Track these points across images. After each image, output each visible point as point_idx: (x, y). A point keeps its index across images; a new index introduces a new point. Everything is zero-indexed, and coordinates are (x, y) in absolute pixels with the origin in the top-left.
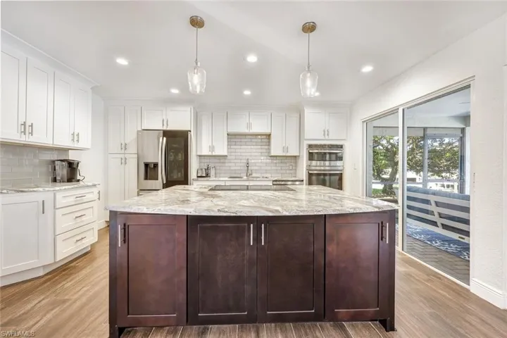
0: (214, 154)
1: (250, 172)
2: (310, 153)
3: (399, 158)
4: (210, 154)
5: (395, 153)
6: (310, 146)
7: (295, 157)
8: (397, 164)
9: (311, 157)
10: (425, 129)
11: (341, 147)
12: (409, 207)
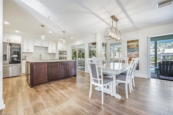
0: (29, 52)
1: (41, 58)
2: (59, 53)
3: (77, 55)
4: (27, 52)
5: (76, 53)
6: (59, 51)
7: (55, 54)
8: (76, 56)
9: (60, 54)
10: (81, 49)
11: (66, 52)
12: (79, 64)
